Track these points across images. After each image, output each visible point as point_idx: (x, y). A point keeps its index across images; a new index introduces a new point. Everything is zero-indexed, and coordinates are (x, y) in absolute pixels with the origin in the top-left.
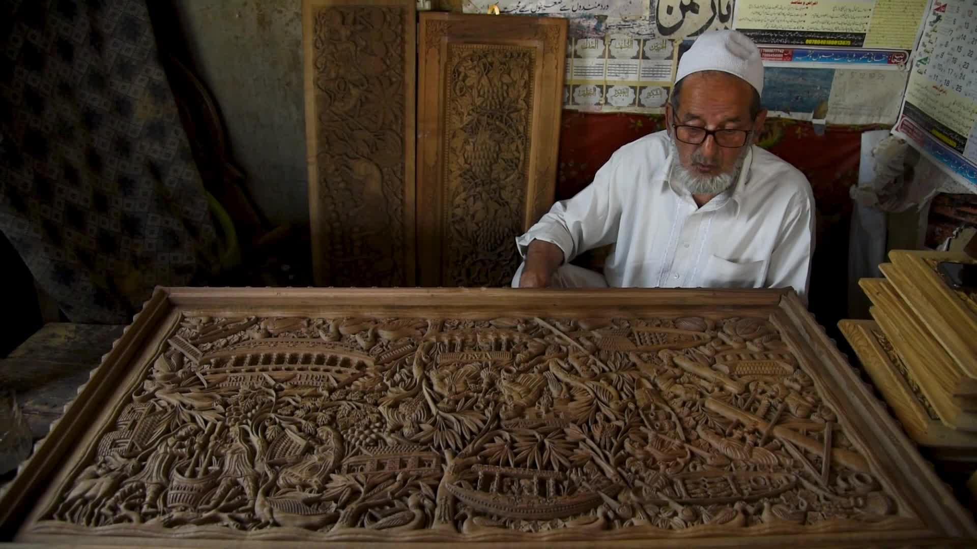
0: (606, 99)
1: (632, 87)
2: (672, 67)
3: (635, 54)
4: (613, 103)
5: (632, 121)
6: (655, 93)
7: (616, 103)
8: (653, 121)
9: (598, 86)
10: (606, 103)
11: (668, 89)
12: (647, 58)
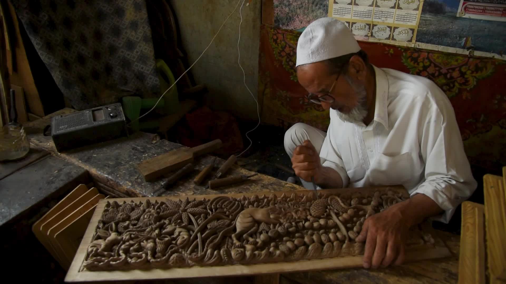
0: (372, 33)
1: (389, 27)
2: (417, 16)
3: (393, 5)
4: (376, 36)
5: (387, 49)
6: (404, 32)
7: (378, 36)
8: (401, 50)
9: (368, 24)
10: (372, 35)
11: (413, 30)
12: (401, 8)
